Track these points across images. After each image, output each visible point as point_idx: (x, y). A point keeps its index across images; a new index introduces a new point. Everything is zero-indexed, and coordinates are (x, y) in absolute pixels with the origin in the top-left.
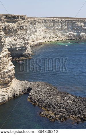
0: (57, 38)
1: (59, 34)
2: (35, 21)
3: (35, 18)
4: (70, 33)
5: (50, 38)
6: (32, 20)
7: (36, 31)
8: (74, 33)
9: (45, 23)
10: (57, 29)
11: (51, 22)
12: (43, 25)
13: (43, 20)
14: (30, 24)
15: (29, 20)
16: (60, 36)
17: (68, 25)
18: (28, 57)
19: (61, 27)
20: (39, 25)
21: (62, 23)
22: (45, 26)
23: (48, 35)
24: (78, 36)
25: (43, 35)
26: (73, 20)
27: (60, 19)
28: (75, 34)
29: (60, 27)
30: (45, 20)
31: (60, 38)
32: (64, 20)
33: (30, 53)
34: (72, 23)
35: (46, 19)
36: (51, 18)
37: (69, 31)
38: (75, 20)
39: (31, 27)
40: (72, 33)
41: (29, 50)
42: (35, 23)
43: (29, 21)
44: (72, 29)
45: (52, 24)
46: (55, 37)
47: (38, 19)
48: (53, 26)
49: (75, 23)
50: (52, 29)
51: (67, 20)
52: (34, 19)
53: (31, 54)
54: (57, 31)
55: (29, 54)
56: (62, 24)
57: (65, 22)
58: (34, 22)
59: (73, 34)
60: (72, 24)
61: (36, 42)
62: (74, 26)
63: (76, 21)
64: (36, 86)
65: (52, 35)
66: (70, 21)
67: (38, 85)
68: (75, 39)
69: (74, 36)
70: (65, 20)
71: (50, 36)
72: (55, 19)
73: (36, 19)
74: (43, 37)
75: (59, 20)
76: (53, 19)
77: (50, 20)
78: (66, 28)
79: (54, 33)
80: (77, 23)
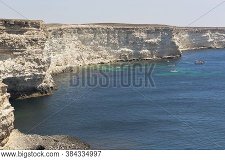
0: (101, 60)
1: (105, 52)
2: (61, 30)
3: (60, 25)
4: (123, 49)
5: (88, 59)
6: (56, 28)
7: (63, 47)
8: (130, 50)
9: (80, 33)
10: (101, 44)
11: (89, 32)
12: (75, 36)
13: (77, 28)
14: (52, 36)
15: (50, 28)
16: (106, 56)
17: (119, 37)
18: (46, 93)
19: (108, 39)
20: (69, 38)
21: (108, 33)
22: (79, 39)
23: (86, 55)
24: (137, 54)
25: (77, 55)
26: (128, 27)
27: (104, 27)
28: (132, 51)
29: (106, 41)
30: (79, 29)
31: (106, 59)
32: (111, 28)
33: (51, 85)
34: (125, 32)
35: (80, 26)
36: (89, 24)
37: (121, 46)
38: (132, 27)
39: (54, 41)
40: (127, 50)
41: (49, 81)
42: (61, 34)
43: (50, 31)
44: (126, 43)
45: (92, 35)
46: (98, 58)
47: (66, 27)
48: (94, 39)
49: (132, 32)
50: (92, 43)
51: (117, 29)
52: (60, 27)
53: (52, 87)
54: (101, 47)
55: (48, 88)
56: (108, 36)
57: (113, 32)
58: (59, 32)
59: (128, 52)
60: (126, 35)
61: (64, 67)
62: (130, 38)
63: (133, 29)
64: (53, 142)
65: (92, 55)
66: (122, 29)
67: (57, 141)
68: (131, 60)
69: (130, 56)
70: (114, 28)
71: (88, 55)
72: (96, 26)
73: (62, 27)
74: (76, 57)
75: (103, 29)
76: (92, 26)
77: (88, 29)
78: (117, 42)
79: (96, 51)
80: (134, 32)
